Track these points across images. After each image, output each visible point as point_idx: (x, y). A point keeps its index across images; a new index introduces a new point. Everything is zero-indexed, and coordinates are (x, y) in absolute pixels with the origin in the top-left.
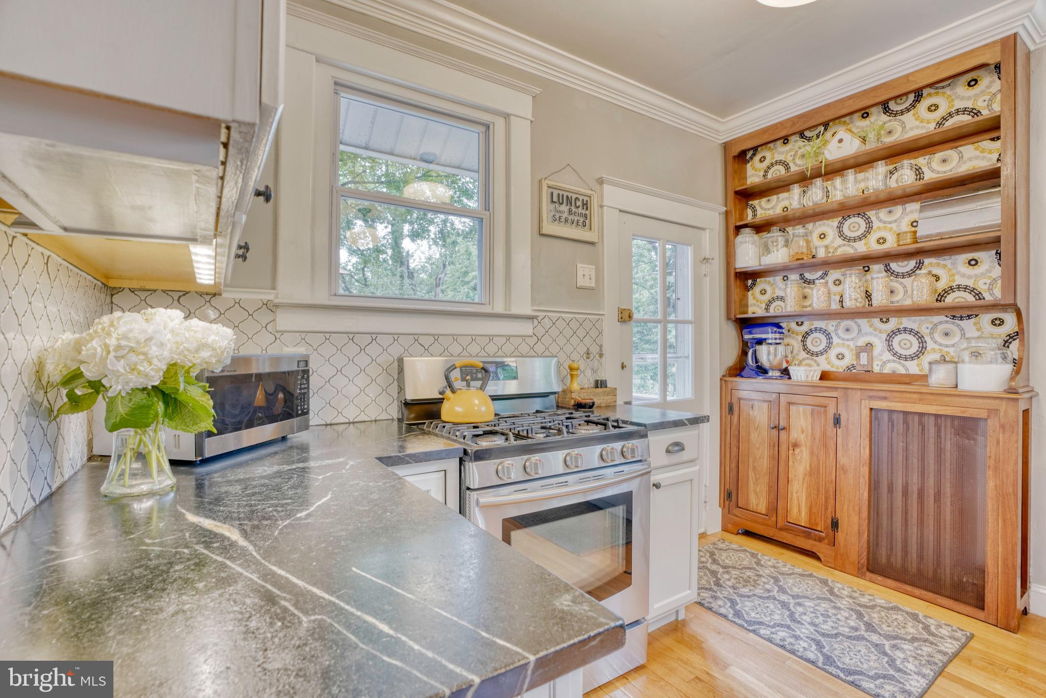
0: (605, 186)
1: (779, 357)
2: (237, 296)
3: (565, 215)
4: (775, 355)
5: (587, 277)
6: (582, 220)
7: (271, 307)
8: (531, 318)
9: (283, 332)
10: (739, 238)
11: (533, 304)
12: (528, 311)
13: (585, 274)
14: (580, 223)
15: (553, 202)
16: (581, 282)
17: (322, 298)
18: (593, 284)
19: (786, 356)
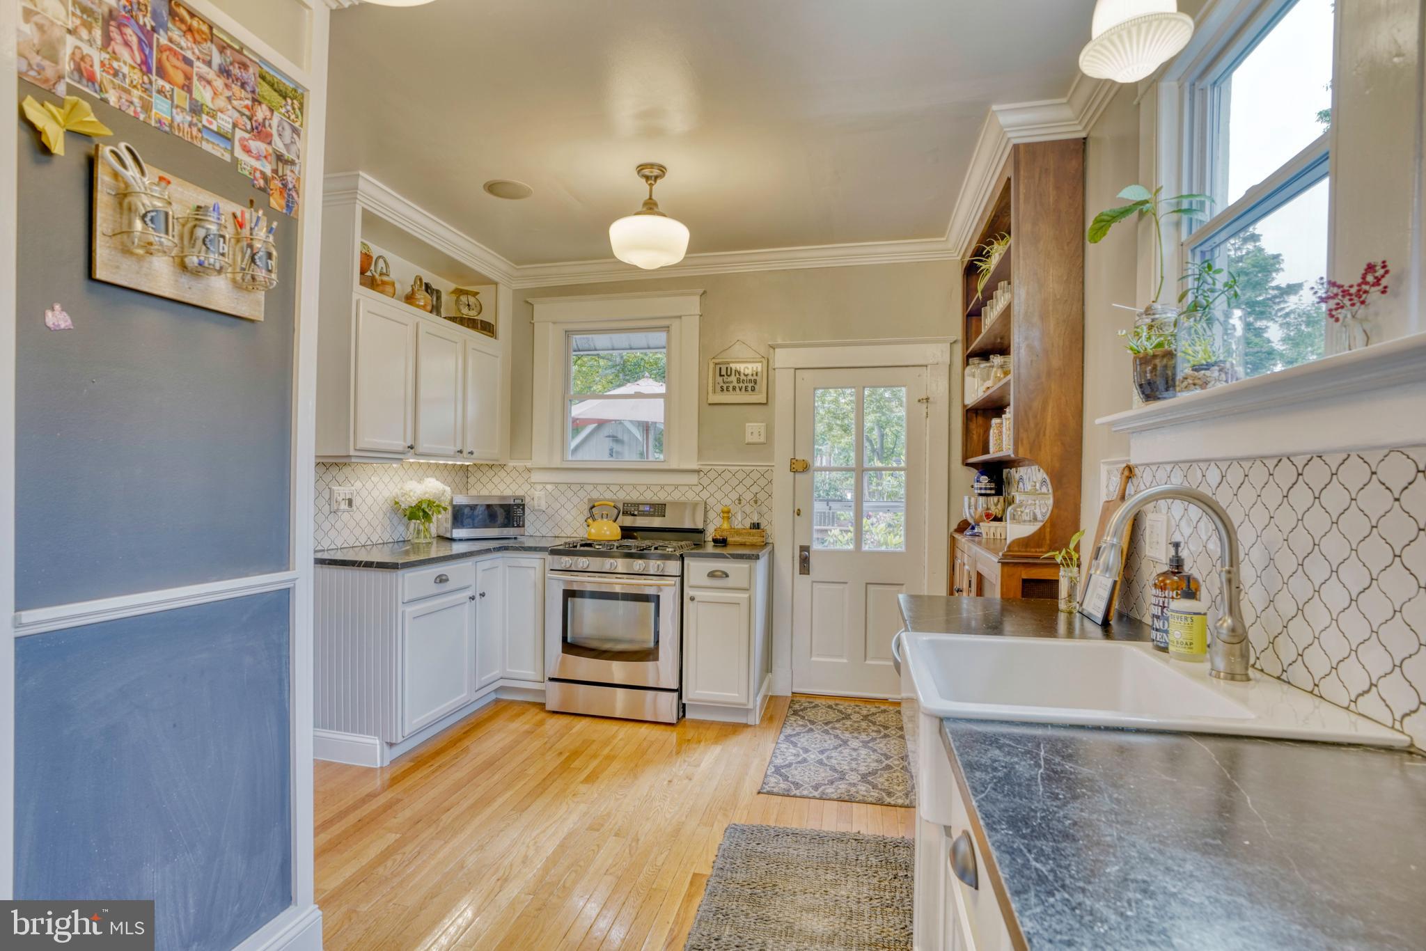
0: (776, 350)
1: (980, 509)
2: (515, 464)
3: (735, 383)
4: (976, 509)
5: (756, 434)
6: (750, 385)
7: (529, 470)
8: (698, 471)
9: (534, 483)
10: (968, 370)
11: (699, 459)
12: (695, 466)
13: (754, 431)
14: (749, 389)
15: (721, 375)
16: (749, 439)
17: (557, 463)
18: (762, 439)
19: (988, 509)
